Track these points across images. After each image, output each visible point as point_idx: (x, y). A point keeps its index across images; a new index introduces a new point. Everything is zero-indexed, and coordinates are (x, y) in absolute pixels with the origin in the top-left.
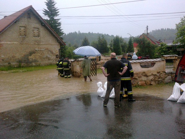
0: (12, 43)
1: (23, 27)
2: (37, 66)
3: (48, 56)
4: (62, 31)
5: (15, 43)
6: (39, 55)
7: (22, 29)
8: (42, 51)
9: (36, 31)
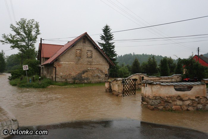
0: (69, 63)
1: (79, 50)
2: (89, 83)
3: (98, 75)
4: (115, 53)
5: (72, 63)
6: (91, 73)
7: (78, 51)
8: (93, 70)
9: (89, 53)
